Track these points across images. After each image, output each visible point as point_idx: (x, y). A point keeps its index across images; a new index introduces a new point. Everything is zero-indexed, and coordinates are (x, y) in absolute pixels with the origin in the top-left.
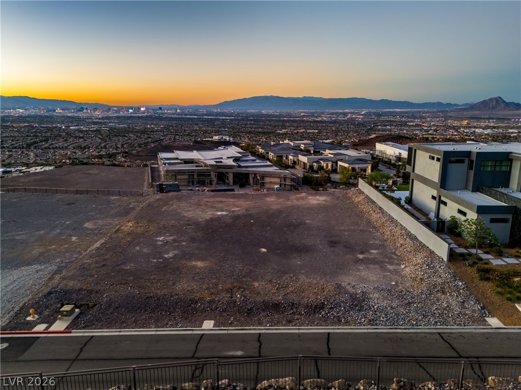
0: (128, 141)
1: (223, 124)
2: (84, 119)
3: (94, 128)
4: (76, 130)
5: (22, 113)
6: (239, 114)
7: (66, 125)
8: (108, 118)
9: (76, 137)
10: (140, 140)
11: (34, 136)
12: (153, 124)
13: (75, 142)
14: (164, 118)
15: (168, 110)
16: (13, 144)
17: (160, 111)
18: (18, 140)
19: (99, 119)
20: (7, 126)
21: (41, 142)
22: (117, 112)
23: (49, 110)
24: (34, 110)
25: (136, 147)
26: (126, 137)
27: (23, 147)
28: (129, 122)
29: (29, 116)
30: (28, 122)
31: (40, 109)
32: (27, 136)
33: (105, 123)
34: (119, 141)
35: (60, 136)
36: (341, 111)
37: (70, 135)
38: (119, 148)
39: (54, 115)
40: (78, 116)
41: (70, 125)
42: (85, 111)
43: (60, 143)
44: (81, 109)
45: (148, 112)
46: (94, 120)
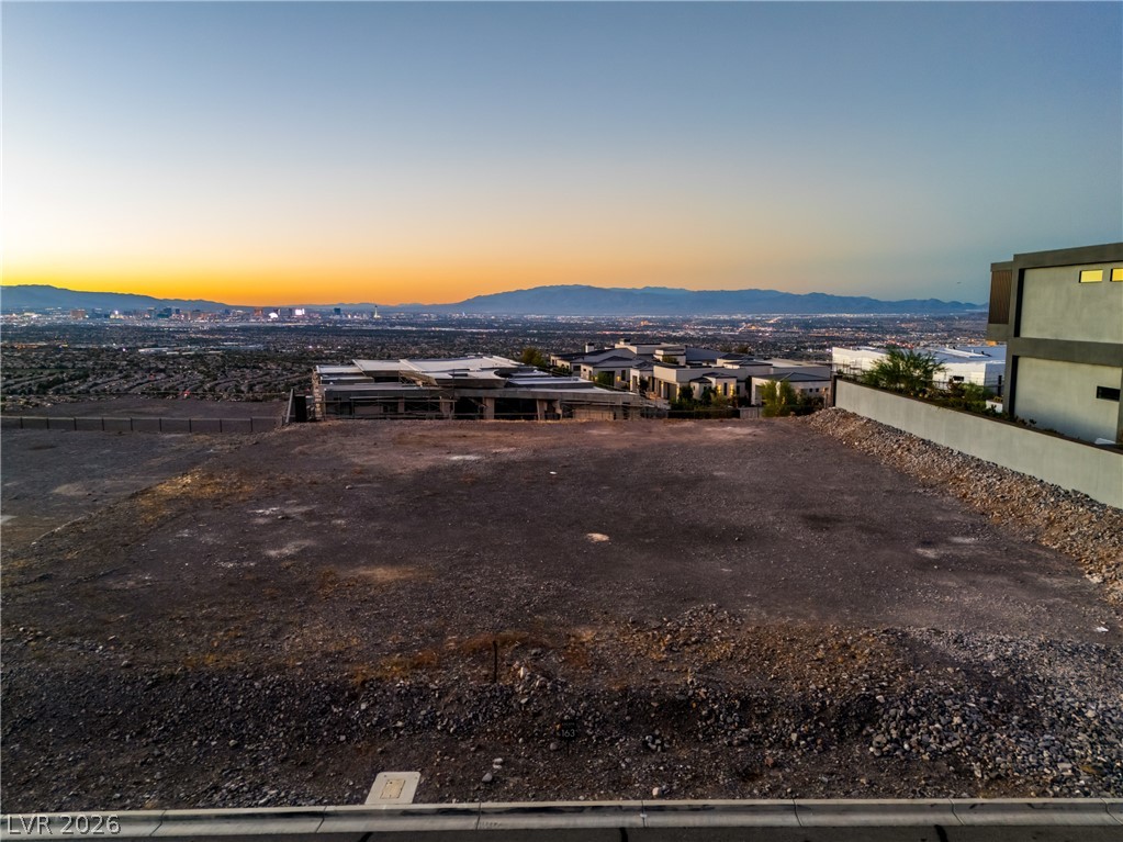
0: (264, 378)
1: (472, 342)
2: (170, 334)
3: (190, 350)
4: (151, 355)
5: (37, 320)
6: (507, 322)
7: (130, 345)
8: (222, 330)
9: (149, 370)
10: (289, 376)
11: (56, 368)
12: (319, 342)
13: (146, 380)
14: (345, 331)
15: (355, 314)
16: (9, 385)
17: (337, 317)
18: (21, 376)
19: (204, 332)
21: (71, 380)
22: (242, 318)
23: (95, 315)
24: (63, 314)
25: (280, 391)
26: (261, 369)
27: (31, 392)
28: (269, 338)
29: (50, 328)
30: (48, 339)
31: (75, 313)
32: (43, 367)
33: (215, 342)
34: (244, 379)
35: (116, 367)
36: (726, 317)
37: (137, 365)
38: (243, 392)
39: (105, 326)
40: (158, 328)
41: (140, 344)
42: (174, 316)
43: (115, 382)
44: (166, 313)
45: (311, 319)
46: (193, 336)
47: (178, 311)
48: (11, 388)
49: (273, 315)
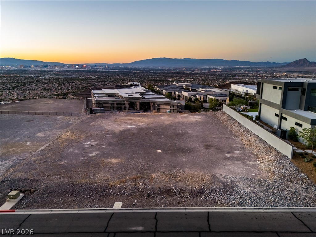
0: (75, 86)
1: (134, 75)
2: (48, 72)
3: (54, 77)
4: (43, 79)
5: (10, 68)
6: (144, 69)
7: (37, 75)
8: (63, 71)
9: (43, 83)
10: (82, 85)
11: (17, 82)
12: (91, 75)
13: (42, 86)
14: (98, 71)
15: (100, 66)
16: (4, 87)
17: (96, 67)
18: (7, 85)
19: (58, 72)
21: (21, 86)
22: (69, 67)
23: (26, 67)
24: (17, 66)
25: (80, 89)
26: (74, 83)
27: (10, 89)
28: (76, 73)
29: (14, 70)
30: (13, 74)
31: (21, 66)
32: (13, 82)
33: (61, 75)
34: (70, 86)
35: (33, 82)
36: (208, 67)
37: (39, 81)
38: (70, 90)
39: (29, 70)
40: (44, 70)
41: (39, 75)
42: (49, 67)
43: (33, 86)
44: (46, 66)
45: (88, 68)
46: (55, 73)
47: (50, 66)
48: (4, 88)
49: (77, 67)
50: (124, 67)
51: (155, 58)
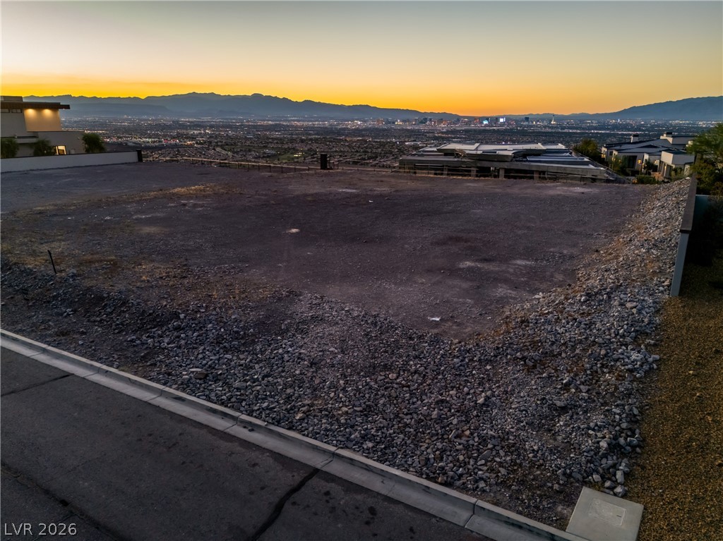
2: (424, 134)
4: (411, 146)
5: (360, 125)
6: (653, 126)
7: (402, 140)
8: (454, 133)
15: (538, 121)
17: (526, 123)
18: (346, 156)
19: (443, 133)
20: (340, 139)
21: (369, 159)
22: (467, 123)
23: (388, 122)
24: (373, 121)
29: (365, 130)
30: (363, 136)
31: (378, 121)
35: (391, 153)
37: (402, 152)
39: (392, 128)
40: (418, 130)
41: (406, 140)
42: (428, 122)
43: (389, 161)
44: (424, 121)
45: (509, 124)
46: (437, 135)
47: (430, 120)
49: (485, 122)
50: (599, 122)
51: (692, 98)
